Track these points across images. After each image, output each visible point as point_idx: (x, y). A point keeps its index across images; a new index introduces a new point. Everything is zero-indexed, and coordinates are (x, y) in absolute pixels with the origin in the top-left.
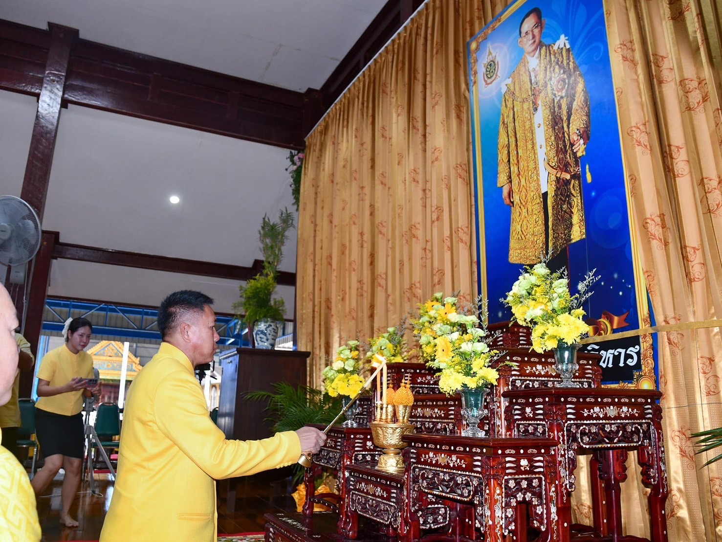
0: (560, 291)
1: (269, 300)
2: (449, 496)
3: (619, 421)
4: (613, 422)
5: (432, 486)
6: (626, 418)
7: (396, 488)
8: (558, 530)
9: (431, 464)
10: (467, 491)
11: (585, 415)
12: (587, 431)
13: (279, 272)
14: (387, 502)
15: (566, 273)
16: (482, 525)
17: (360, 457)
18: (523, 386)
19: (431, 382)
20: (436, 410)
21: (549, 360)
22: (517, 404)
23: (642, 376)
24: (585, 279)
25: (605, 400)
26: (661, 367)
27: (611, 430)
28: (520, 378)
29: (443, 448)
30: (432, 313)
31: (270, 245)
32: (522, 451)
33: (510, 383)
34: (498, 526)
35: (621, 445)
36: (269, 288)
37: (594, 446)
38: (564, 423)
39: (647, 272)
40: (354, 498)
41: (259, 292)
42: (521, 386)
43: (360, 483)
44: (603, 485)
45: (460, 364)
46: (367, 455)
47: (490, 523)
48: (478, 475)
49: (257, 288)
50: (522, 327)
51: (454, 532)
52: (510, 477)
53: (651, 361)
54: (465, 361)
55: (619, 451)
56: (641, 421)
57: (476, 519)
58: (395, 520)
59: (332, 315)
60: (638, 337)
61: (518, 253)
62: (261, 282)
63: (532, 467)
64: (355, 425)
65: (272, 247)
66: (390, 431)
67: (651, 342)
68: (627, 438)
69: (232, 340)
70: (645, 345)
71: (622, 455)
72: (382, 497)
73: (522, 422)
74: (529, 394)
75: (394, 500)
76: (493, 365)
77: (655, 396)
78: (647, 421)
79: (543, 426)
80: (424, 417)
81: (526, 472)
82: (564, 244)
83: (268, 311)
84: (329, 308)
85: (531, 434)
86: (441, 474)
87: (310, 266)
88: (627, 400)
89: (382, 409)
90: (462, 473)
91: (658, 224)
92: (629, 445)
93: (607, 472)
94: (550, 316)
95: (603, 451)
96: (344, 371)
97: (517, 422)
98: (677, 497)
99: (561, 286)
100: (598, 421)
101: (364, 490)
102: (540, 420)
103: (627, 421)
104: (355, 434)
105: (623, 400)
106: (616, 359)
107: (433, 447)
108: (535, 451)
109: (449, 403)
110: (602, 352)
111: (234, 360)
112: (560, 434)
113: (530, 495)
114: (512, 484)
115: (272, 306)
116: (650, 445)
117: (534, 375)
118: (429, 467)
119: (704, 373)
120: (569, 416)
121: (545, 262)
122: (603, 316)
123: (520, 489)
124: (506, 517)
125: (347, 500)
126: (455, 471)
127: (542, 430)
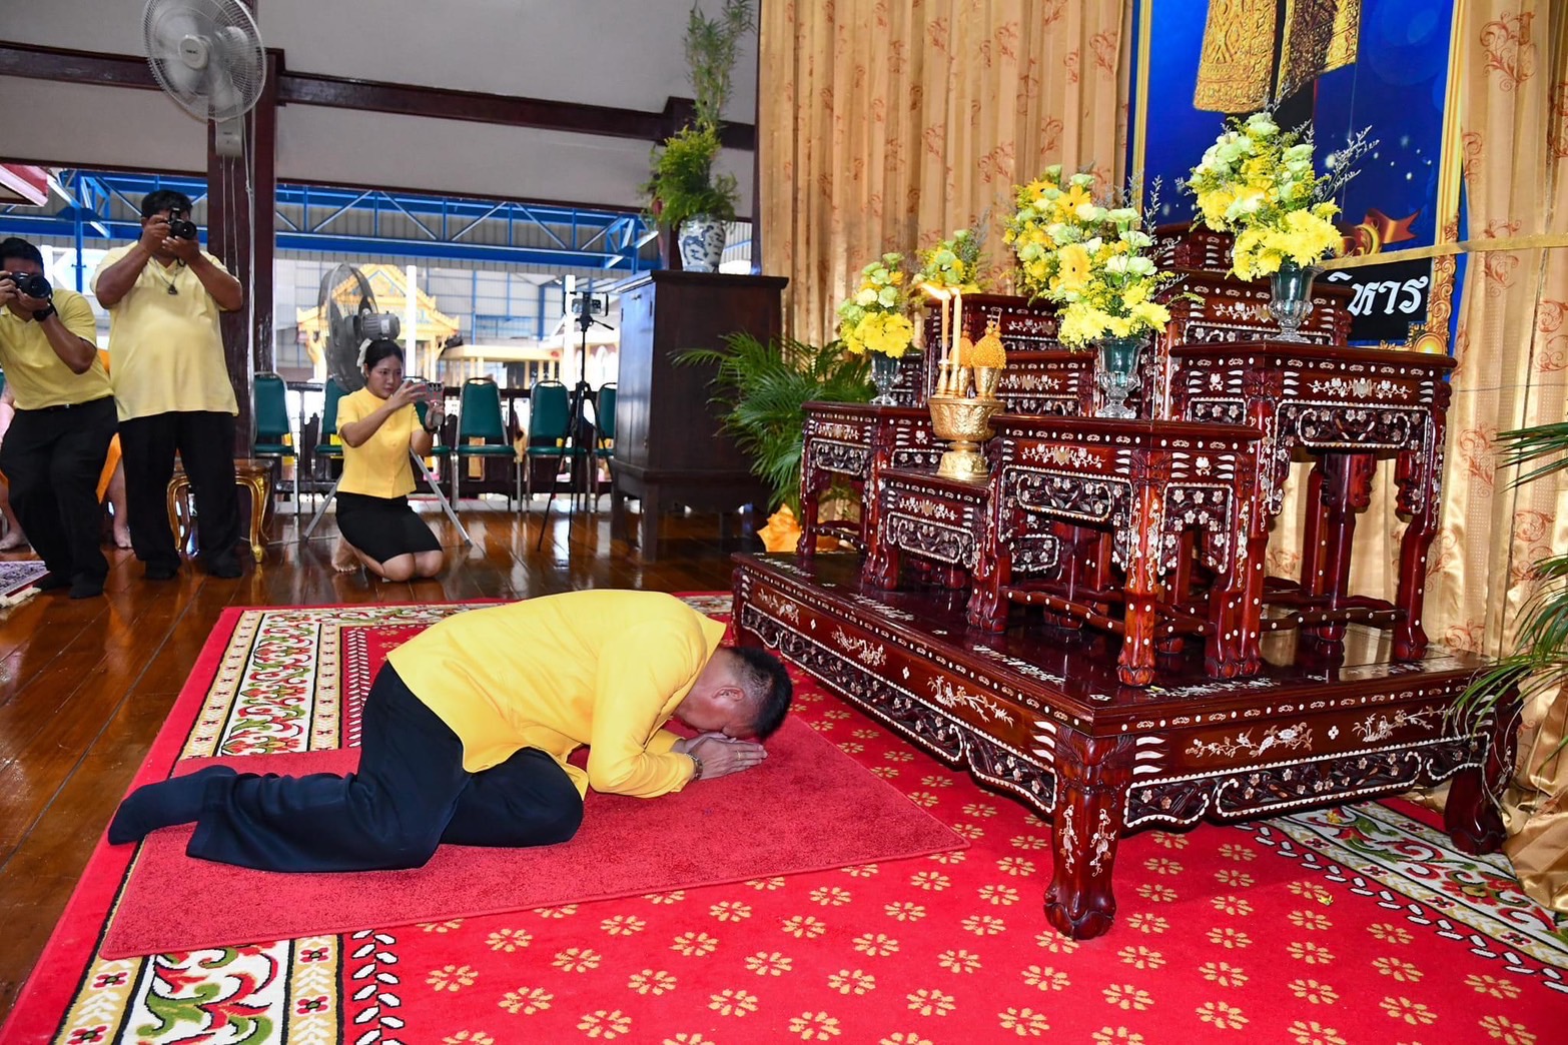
0: (1297, 166)
1: (707, 179)
2: (1068, 514)
3: (1371, 405)
4: (1361, 405)
5: (1040, 498)
6: (1386, 400)
7: (974, 504)
8: (1245, 573)
9: (1040, 464)
10: (1101, 507)
11: (1315, 391)
12: (1314, 419)
13: (725, 122)
14: (956, 528)
15: (1310, 133)
16: (1123, 559)
17: (904, 457)
18: (1208, 339)
19: (1034, 331)
20: (1045, 378)
21: (1259, 295)
22: (1195, 368)
23: (1424, 332)
24: (1346, 146)
25: (1353, 368)
26: (1463, 316)
27: (1356, 420)
28: (1204, 324)
29: (1064, 437)
30: (1042, 204)
31: (705, 66)
32: (1200, 445)
33: (1185, 333)
34: (1151, 560)
35: (1369, 445)
36: (707, 153)
37: (1322, 445)
38: (1277, 403)
39: (1469, 135)
40: (895, 524)
41: (688, 161)
42: (1204, 338)
43: (907, 499)
44: (1326, 515)
45: (1104, 293)
46: (916, 454)
47: (1139, 554)
48: (1123, 480)
49: (684, 155)
50: (1213, 233)
51: (1066, 578)
52: (1176, 484)
53: (1445, 307)
54: (1112, 290)
55: (1362, 458)
56: (1410, 408)
57: (1114, 549)
58: (969, 557)
59: (834, 208)
60: (1429, 260)
61: (1214, 91)
62: (693, 142)
63: (1215, 470)
64: (894, 403)
65: (709, 72)
66: (964, 411)
67: (1452, 270)
68: (1380, 435)
69: (618, 259)
70: (1440, 276)
71: (1366, 466)
72: (947, 520)
73: (1202, 399)
74: (1217, 352)
75: (969, 524)
76: (1159, 298)
77: (1443, 367)
78: (1421, 408)
79: (1240, 405)
80: (1021, 390)
81: (1204, 479)
82: (1308, 74)
83: (706, 199)
84: (826, 194)
85: (1216, 419)
86: (1057, 480)
87: (787, 109)
88: (1391, 371)
89: (949, 373)
90: (1095, 477)
91: (1513, 37)
92: (1384, 446)
93: (1337, 492)
94: (1271, 215)
95: (1334, 456)
96: (877, 307)
97: (1193, 399)
98: (1448, 540)
99: (1300, 158)
100: (1335, 403)
101: (913, 509)
102: (1235, 395)
103: (1386, 406)
104: (897, 417)
105: (1384, 370)
106: (1381, 299)
107: (1045, 435)
108: (1222, 446)
109: (1070, 366)
110: (1356, 286)
111: (646, 293)
112: (1268, 420)
113: (1207, 515)
114: (1179, 496)
115: (713, 190)
116: (1420, 449)
117: (1229, 320)
118: (1036, 470)
119: (1546, 330)
120: (1286, 391)
121: (1271, 110)
122: (1367, 218)
123: (1191, 506)
124: (1165, 548)
125: (880, 528)
126: (1082, 475)
127: (1237, 412)
